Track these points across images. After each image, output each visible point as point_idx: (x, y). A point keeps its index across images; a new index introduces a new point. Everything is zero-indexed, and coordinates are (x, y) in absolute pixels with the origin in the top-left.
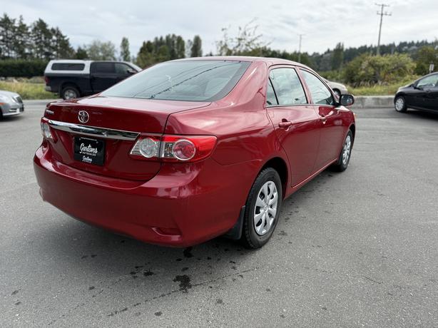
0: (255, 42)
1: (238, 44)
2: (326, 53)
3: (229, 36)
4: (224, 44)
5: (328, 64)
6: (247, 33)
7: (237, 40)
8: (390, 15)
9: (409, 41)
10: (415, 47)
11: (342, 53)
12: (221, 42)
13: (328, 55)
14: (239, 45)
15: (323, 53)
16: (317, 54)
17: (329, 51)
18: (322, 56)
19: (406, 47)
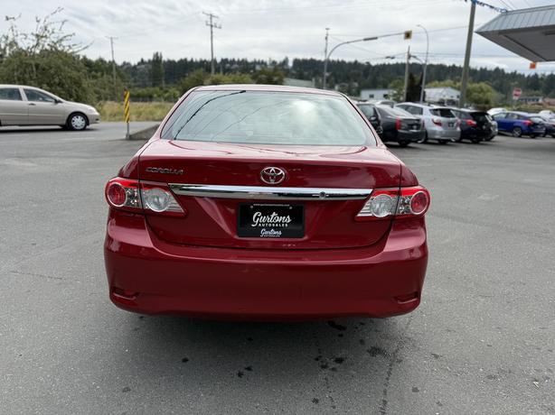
0: (64, 43)
1: (35, 43)
2: (139, 64)
3: (19, 30)
4: (10, 40)
5: (147, 79)
6: (50, 28)
7: (34, 38)
8: (220, 28)
9: (230, 58)
10: (236, 66)
11: (162, 66)
12: (7, 38)
13: (143, 66)
14: (38, 44)
15: (136, 63)
16: (128, 64)
17: (142, 62)
18: (135, 67)
19: (228, 65)
